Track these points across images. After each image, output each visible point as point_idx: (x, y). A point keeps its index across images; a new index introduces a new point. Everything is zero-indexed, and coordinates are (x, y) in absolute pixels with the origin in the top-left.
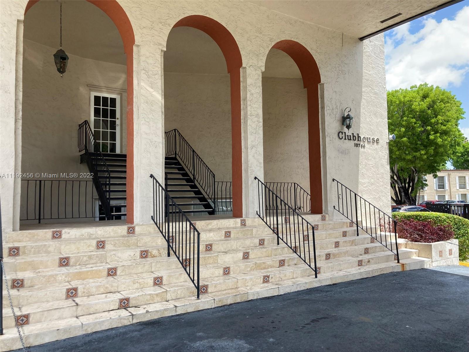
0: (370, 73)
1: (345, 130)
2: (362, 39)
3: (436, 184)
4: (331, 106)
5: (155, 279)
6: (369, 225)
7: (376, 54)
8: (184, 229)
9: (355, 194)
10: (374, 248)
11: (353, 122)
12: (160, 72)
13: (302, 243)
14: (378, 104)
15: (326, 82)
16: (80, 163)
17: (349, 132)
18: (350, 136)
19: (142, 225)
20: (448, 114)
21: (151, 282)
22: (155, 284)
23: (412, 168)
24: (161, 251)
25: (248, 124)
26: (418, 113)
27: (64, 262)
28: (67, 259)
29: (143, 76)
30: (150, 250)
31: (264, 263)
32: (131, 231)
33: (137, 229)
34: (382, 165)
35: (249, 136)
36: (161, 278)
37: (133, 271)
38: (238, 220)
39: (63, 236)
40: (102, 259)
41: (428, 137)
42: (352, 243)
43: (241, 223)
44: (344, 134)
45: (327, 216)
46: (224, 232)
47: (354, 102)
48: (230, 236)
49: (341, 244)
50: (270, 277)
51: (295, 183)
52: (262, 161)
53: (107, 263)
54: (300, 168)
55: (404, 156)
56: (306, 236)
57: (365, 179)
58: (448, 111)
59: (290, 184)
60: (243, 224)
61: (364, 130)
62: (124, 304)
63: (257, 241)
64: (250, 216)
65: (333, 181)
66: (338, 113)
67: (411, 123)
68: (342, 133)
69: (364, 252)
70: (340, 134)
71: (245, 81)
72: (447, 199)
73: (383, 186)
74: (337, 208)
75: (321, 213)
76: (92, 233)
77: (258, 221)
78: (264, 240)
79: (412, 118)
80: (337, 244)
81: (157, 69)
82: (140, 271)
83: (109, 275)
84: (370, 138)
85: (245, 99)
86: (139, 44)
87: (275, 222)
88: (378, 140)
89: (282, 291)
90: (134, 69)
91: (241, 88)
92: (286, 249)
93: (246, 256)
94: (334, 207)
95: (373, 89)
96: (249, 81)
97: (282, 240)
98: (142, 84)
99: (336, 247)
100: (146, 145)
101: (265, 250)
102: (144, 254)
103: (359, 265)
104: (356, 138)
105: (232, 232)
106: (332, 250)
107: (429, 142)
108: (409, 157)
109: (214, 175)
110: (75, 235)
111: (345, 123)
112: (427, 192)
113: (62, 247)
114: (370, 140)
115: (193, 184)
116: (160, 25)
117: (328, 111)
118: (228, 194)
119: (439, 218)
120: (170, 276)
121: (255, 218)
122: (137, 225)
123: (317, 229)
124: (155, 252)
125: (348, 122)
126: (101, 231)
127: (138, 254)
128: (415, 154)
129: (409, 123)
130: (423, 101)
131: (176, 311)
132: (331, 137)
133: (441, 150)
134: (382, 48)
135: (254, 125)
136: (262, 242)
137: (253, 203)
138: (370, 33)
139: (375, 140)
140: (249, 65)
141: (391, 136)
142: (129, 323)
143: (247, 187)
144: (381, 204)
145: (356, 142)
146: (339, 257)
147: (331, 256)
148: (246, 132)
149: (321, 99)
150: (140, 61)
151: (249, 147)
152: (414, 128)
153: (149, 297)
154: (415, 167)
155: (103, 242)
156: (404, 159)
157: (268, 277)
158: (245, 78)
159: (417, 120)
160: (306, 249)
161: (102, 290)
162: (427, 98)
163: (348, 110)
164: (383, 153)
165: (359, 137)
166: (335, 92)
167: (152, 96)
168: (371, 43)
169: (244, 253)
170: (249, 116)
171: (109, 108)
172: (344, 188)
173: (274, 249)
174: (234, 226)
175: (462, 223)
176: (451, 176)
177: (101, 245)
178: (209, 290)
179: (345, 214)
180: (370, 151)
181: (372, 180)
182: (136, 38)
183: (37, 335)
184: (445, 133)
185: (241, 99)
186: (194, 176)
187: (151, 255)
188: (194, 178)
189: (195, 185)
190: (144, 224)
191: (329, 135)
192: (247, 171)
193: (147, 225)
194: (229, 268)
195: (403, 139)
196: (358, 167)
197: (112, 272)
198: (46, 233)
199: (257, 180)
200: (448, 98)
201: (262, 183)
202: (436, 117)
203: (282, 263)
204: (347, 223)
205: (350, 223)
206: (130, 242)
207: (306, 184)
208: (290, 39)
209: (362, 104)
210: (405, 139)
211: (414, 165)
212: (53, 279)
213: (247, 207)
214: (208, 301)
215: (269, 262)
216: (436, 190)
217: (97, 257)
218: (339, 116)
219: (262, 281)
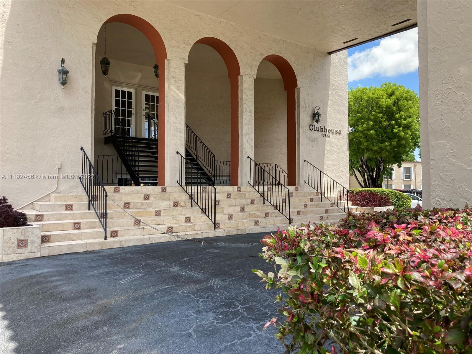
0: (335, 80)
1: (315, 123)
2: (330, 53)
3: (403, 174)
4: (305, 105)
5: (186, 218)
6: (332, 196)
7: (341, 65)
8: (199, 191)
9: (320, 171)
10: (332, 210)
11: (321, 118)
12: (183, 79)
13: (281, 204)
14: (341, 104)
15: (301, 86)
16: (105, 144)
17: (318, 125)
18: (319, 128)
19: (171, 186)
20: (410, 110)
21: (184, 220)
22: (186, 222)
23: (379, 158)
24: (186, 203)
25: (244, 118)
26: (384, 109)
27: (127, 206)
28: (129, 204)
29: (172, 81)
30: (179, 202)
31: (255, 214)
32: (164, 190)
33: (168, 189)
34: (343, 151)
35: (244, 126)
36: (190, 218)
37: (171, 214)
38: (236, 187)
39: (121, 191)
40: (150, 206)
41: (392, 131)
42: (317, 206)
43: (238, 189)
44: (314, 126)
45: (299, 187)
46: (226, 194)
47: (322, 102)
48: (230, 197)
49: (308, 206)
50: (259, 222)
51: (276, 164)
52: (253, 145)
53: (152, 208)
54: (280, 153)
55: (371, 147)
56: (284, 199)
57: (329, 161)
58: (411, 107)
59: (272, 165)
60: (239, 190)
61: (330, 124)
62: (170, 230)
63: (249, 201)
64: (244, 185)
65: (305, 162)
66: (310, 110)
67: (379, 117)
68: (313, 125)
69: (325, 212)
70: (311, 126)
71: (242, 86)
72: (412, 189)
73: (343, 167)
74: (307, 182)
75: (295, 185)
76: (138, 190)
77: (250, 188)
78: (254, 200)
79: (380, 113)
80: (306, 206)
81: (181, 76)
82: (175, 214)
83: (156, 215)
84: (334, 130)
85: (242, 99)
86: (169, 59)
87: (262, 190)
88: (340, 131)
89: (267, 230)
90: (166, 76)
91: (239, 90)
92: (270, 206)
93: (242, 209)
94: (305, 181)
95: (337, 92)
96: (245, 86)
97: (267, 201)
98: (172, 87)
99: (305, 208)
100: (174, 131)
101: (255, 206)
102: (176, 204)
103: (320, 220)
104: (323, 130)
105: (232, 194)
106: (302, 209)
107: (393, 135)
108: (376, 148)
109: (215, 156)
110: (128, 191)
111: (315, 119)
112: (395, 181)
113: (123, 197)
114: (334, 131)
115: (196, 163)
116: (184, 45)
117: (303, 109)
118: (221, 172)
119: (384, 192)
120: (195, 217)
121: (247, 186)
122: (167, 186)
123: (292, 196)
124: (182, 203)
125: (317, 117)
126: (144, 189)
127: (172, 204)
128: (381, 145)
129: (376, 117)
130: (389, 99)
131: (202, 236)
132: (304, 128)
133: (404, 142)
134: (346, 60)
135: (248, 118)
136: (253, 202)
137: (246, 175)
138: (336, 50)
139: (338, 131)
140: (245, 74)
141: (350, 129)
142: (175, 240)
143: (242, 163)
144: (341, 180)
145: (323, 133)
146: (306, 214)
147: (301, 213)
148: (242, 123)
149: (298, 99)
150: (170, 71)
151: (244, 134)
152: (381, 122)
153: (184, 227)
154: (381, 158)
155: (148, 195)
156: (372, 150)
157: (258, 222)
158: (242, 83)
159: (384, 115)
160: (284, 208)
161: (154, 223)
162: (393, 96)
163: (317, 108)
164: (344, 142)
165: (325, 129)
166: (309, 94)
167: (178, 96)
168: (337, 57)
169: (241, 207)
170: (244, 112)
171: (127, 100)
172: (312, 167)
173: (262, 206)
174: (233, 191)
175: (401, 197)
176: (416, 168)
177: (147, 197)
178: (221, 227)
179: (313, 186)
180: (333, 140)
181: (335, 163)
182: (168, 54)
183: (126, 241)
184: (407, 127)
185: (239, 99)
186: (197, 156)
187: (180, 205)
188: (197, 158)
189: (198, 163)
190: (173, 186)
191: (302, 127)
192: (242, 152)
193: (174, 186)
194: (232, 215)
195: (370, 132)
196: (324, 152)
197: (158, 213)
198: (110, 188)
199: (249, 159)
200: (411, 97)
201: (253, 161)
202: (400, 113)
203: (267, 215)
204: (314, 193)
205: (316, 193)
206: (165, 197)
207: (284, 166)
208: (275, 54)
209: (329, 104)
210: (372, 132)
211: (380, 156)
212: (123, 214)
213: (241, 178)
214: (221, 231)
215: (258, 214)
216: (403, 180)
217: (147, 204)
218: (310, 113)
219: (254, 224)
